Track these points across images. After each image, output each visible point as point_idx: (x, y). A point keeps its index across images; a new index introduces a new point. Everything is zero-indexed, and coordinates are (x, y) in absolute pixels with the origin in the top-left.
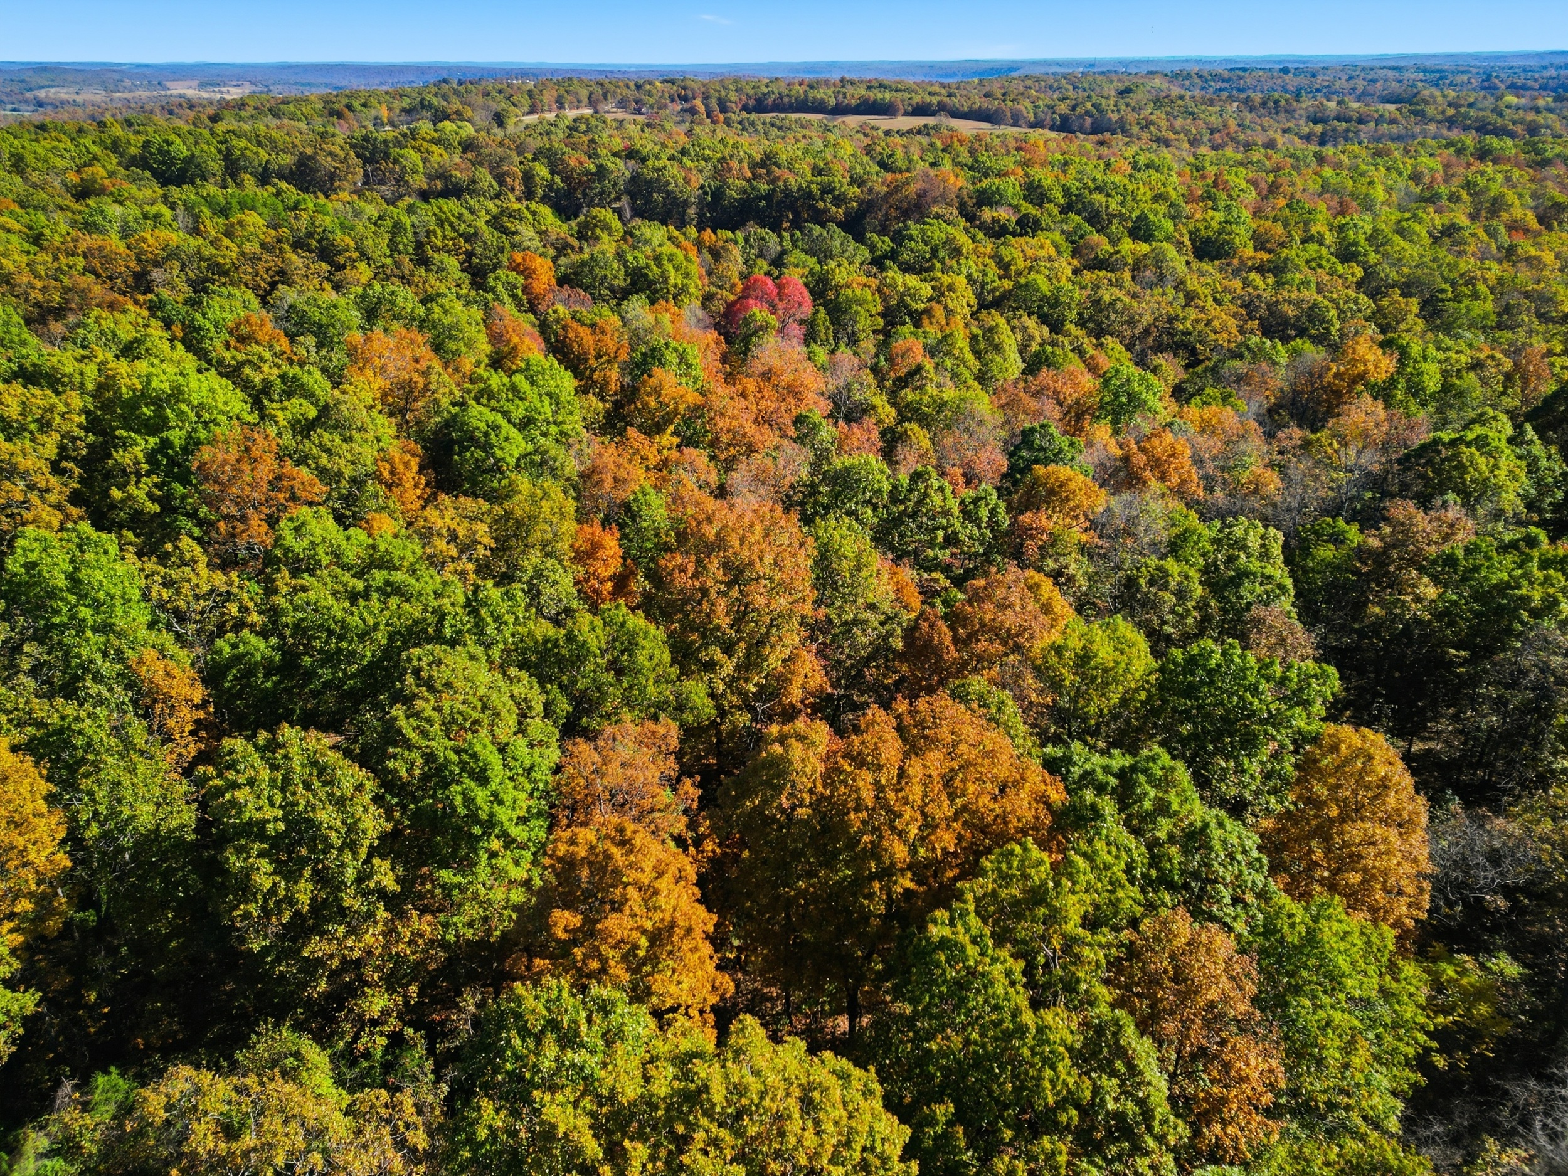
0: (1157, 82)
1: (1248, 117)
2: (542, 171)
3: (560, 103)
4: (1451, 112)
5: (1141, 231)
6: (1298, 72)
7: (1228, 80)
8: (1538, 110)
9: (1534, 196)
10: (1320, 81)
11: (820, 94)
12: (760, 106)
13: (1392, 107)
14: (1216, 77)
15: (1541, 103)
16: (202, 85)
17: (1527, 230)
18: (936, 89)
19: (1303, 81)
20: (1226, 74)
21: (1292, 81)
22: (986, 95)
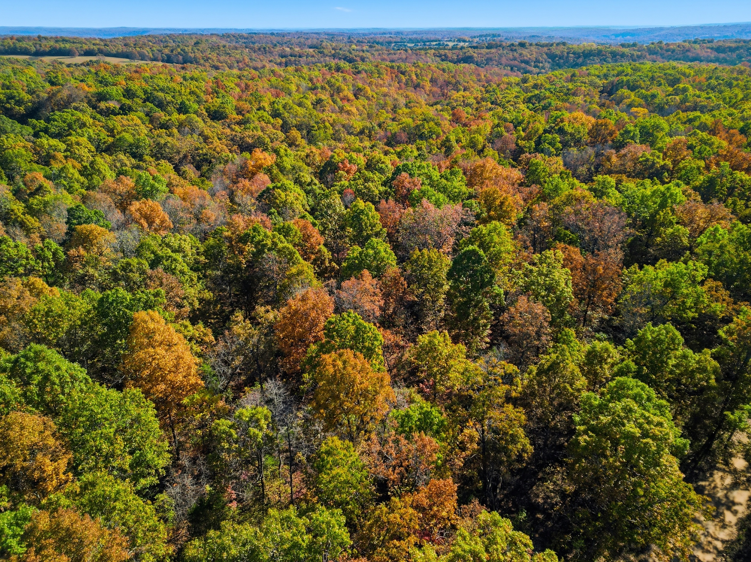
0: (214, 39)
1: (254, 55)
4: (333, 52)
5: (182, 109)
6: (278, 35)
7: (247, 38)
8: (363, 51)
9: (353, 85)
10: (286, 39)
13: (311, 50)
14: (242, 37)
15: (364, 48)
17: (348, 100)
18: (98, 42)
19: (279, 39)
20: (246, 35)
21: (275, 39)
22: (125, 45)
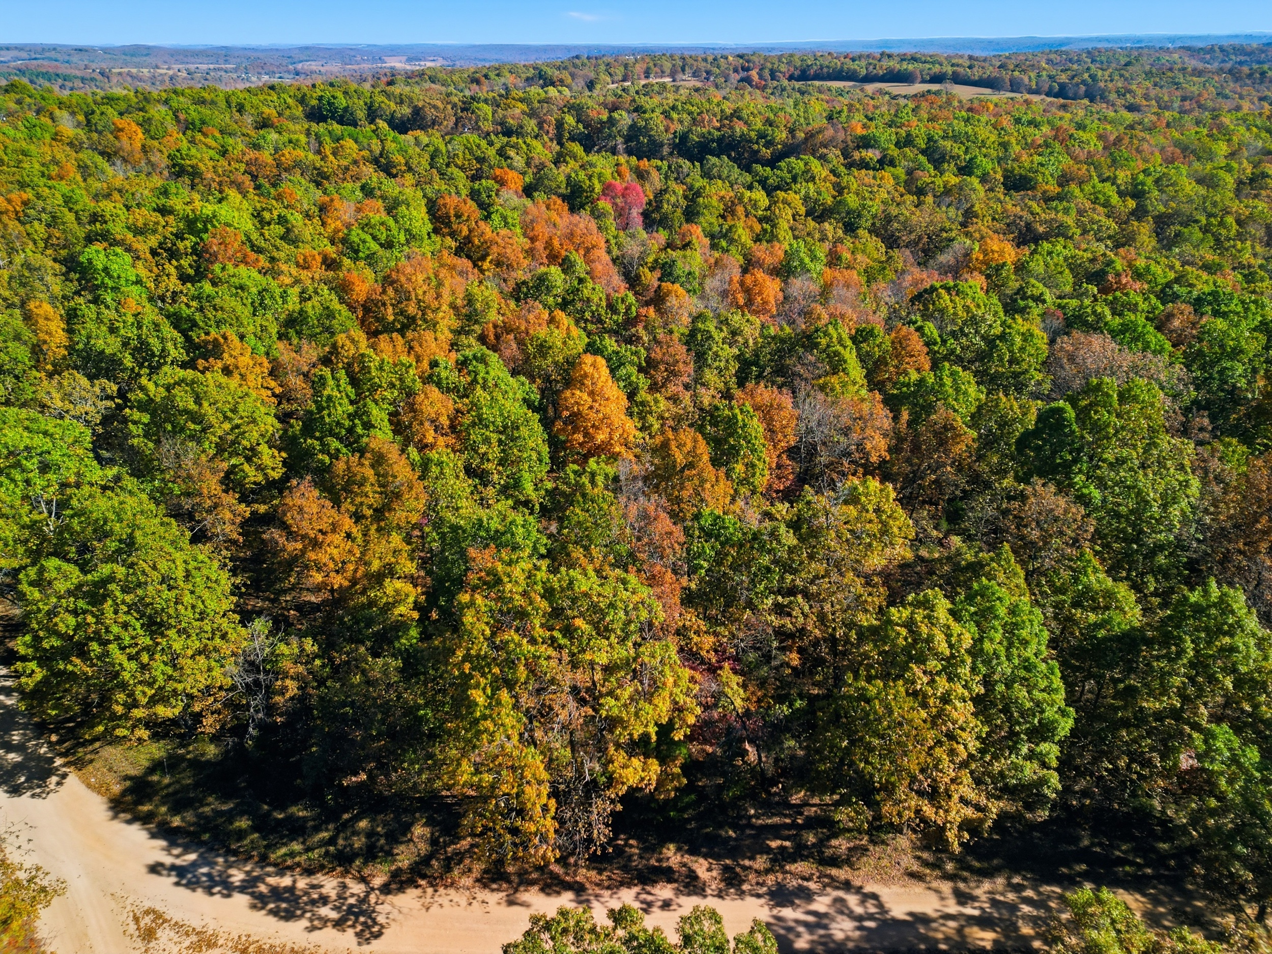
2: (570, 120)
3: (647, 75)
11: (854, 66)
12: (804, 75)
16: (409, 60)
